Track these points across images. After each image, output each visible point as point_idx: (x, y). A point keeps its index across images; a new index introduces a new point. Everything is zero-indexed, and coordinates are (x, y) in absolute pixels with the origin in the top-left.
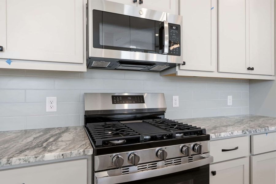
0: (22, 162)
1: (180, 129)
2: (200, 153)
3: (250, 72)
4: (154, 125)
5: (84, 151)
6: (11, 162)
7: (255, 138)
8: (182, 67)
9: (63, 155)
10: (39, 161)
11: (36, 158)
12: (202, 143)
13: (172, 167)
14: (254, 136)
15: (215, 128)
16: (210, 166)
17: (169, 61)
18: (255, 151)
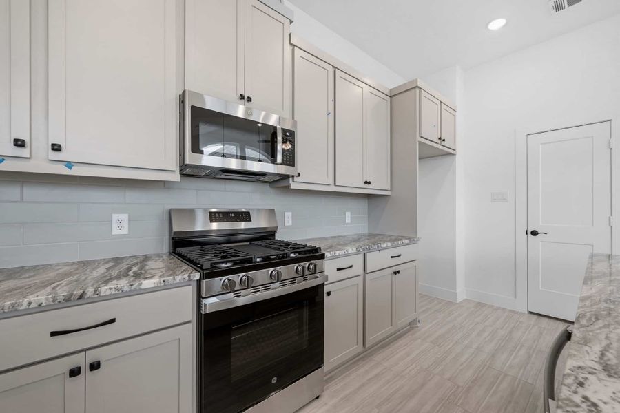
0: (113, 292)
1: (294, 249)
2: (315, 273)
3: (367, 186)
4: (265, 247)
5: (189, 276)
6: (100, 293)
7: (368, 255)
8: (296, 179)
9: (164, 281)
10: (135, 290)
11: (131, 285)
12: (318, 262)
13: (288, 287)
14: (368, 254)
15: (331, 247)
16: (325, 287)
17: (283, 172)
18: (369, 269)
